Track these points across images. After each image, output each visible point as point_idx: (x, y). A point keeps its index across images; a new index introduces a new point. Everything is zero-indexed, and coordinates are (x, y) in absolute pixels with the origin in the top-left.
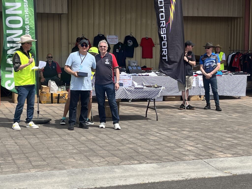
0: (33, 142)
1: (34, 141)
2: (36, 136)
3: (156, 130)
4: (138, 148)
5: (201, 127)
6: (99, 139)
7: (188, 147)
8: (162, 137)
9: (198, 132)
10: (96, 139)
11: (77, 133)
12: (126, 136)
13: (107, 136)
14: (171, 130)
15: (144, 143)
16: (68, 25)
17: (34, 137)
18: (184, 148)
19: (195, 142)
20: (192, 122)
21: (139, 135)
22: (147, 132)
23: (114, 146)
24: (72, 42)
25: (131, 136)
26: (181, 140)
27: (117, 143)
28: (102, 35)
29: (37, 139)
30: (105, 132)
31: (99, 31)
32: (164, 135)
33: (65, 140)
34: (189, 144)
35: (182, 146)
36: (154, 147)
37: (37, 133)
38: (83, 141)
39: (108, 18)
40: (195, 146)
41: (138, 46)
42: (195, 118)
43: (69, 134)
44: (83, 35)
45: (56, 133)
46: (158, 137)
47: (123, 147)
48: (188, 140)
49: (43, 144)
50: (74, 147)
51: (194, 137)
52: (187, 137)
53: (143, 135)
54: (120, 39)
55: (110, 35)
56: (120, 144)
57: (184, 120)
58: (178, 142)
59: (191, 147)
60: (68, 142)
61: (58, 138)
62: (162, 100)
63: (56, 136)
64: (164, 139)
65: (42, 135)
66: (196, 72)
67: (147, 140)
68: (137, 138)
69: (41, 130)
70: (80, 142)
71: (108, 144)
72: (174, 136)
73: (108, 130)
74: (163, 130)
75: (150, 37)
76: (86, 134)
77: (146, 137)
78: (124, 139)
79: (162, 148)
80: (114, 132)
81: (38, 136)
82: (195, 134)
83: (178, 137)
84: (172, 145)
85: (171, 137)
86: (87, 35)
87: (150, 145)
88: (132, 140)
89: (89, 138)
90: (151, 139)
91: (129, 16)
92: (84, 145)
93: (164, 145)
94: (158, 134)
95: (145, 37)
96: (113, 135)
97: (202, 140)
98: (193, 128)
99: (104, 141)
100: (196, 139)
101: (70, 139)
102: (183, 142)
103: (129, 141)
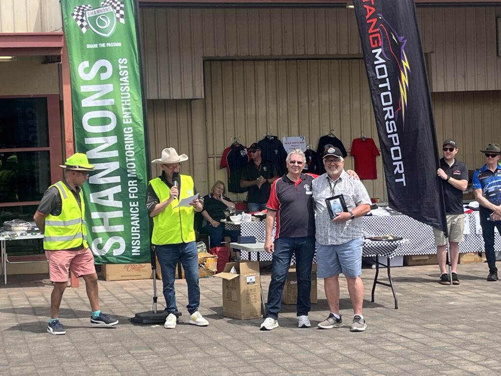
3: (397, 330)
4: (364, 370)
5: (490, 321)
6: (281, 353)
7: (468, 367)
8: (411, 345)
9: (485, 331)
10: (276, 352)
11: (235, 342)
12: (335, 345)
13: (296, 346)
14: (428, 329)
15: (374, 359)
16: (206, 121)
17: (150, 351)
18: (460, 367)
19: (482, 355)
20: (470, 309)
21: (362, 342)
22: (378, 335)
23: (314, 367)
24: (215, 154)
25: (347, 344)
26: (452, 350)
27: (319, 361)
28: (273, 138)
29: (156, 356)
30: (293, 338)
31: (267, 130)
32: (415, 341)
33: (212, 356)
34: (471, 359)
35: (455, 365)
36: (396, 367)
37: (154, 342)
38: (249, 359)
39: (283, 103)
40: (482, 363)
41: (347, 155)
42: (475, 302)
43: (219, 344)
44: (235, 138)
45: (193, 342)
46: (402, 346)
47: (332, 369)
48: (467, 350)
49: (170, 367)
50: (232, 371)
51: (478, 344)
52: (464, 343)
53: (371, 342)
54: (310, 143)
55: (289, 136)
56: (326, 364)
57: (452, 305)
58: (445, 356)
59: (475, 366)
60: (219, 362)
61: (198, 352)
62: (402, 265)
63: (193, 348)
64: (416, 349)
65: (164, 346)
66: (468, 204)
67: (381, 352)
68: (359, 349)
69: (163, 337)
70: (242, 360)
71: (301, 364)
72: (436, 343)
73: (298, 333)
74: (412, 329)
75: (370, 137)
76: (254, 342)
77: (378, 346)
78: (333, 351)
79: (414, 370)
80: (311, 337)
81: (157, 350)
82: (481, 335)
83: (445, 345)
84: (435, 362)
85: (429, 344)
86: (244, 138)
87: (388, 363)
88: (349, 353)
89: (261, 350)
90: (389, 351)
91: (325, 98)
92: (252, 367)
93: (418, 363)
94: (402, 339)
95: (359, 137)
96: (309, 342)
97: (497, 349)
98: (472, 322)
99: (292, 356)
100: (483, 347)
101: (223, 353)
102: (455, 354)
103: (343, 356)
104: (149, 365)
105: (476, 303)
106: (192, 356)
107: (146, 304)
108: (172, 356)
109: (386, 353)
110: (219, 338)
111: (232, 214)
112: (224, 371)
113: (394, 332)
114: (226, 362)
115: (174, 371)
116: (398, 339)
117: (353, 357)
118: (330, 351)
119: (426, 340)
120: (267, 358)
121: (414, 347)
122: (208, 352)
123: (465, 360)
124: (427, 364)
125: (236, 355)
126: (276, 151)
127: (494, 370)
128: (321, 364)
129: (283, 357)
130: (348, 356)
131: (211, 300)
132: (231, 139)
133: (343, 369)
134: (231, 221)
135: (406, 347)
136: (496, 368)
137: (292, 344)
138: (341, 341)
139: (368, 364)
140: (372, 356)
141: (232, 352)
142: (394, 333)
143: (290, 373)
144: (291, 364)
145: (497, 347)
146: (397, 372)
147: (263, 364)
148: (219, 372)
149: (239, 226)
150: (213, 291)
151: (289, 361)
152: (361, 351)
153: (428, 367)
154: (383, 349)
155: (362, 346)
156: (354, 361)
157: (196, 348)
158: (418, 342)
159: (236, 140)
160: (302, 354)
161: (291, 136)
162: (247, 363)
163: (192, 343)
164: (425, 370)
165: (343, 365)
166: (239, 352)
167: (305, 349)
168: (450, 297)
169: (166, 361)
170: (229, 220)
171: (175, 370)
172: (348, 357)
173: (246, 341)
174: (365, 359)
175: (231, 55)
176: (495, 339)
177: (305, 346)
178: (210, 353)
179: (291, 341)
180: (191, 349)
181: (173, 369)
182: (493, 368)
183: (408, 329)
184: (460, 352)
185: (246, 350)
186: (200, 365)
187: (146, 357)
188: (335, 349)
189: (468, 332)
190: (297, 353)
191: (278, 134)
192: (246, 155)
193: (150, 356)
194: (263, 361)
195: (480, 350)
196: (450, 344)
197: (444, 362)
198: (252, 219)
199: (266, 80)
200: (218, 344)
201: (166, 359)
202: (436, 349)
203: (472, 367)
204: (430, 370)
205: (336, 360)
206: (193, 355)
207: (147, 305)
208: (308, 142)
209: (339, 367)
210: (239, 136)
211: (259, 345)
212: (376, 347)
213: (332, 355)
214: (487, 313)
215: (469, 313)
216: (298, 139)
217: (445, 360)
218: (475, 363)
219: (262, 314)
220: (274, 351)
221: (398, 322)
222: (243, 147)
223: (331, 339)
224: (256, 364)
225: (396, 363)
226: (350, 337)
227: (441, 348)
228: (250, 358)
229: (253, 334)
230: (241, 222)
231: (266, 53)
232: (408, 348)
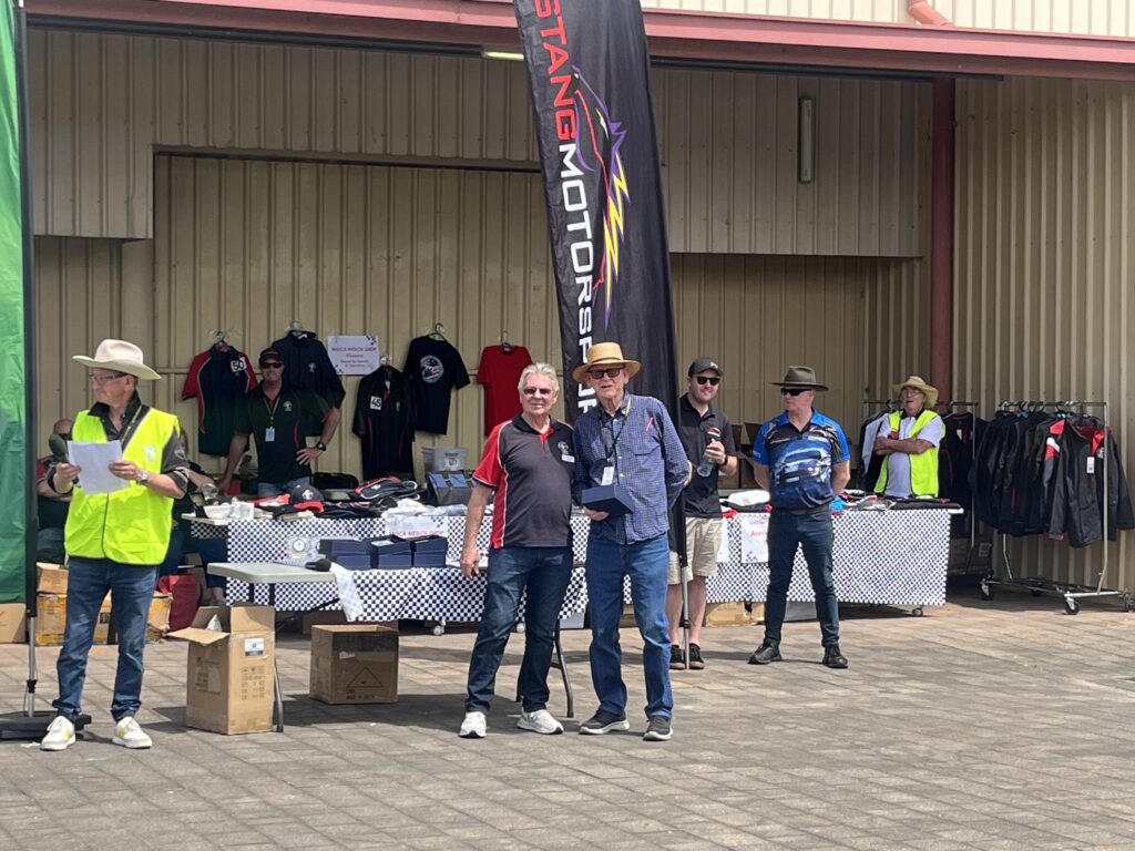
0: (21, 824)
1: (22, 819)
2: (30, 797)
3: (571, 760)
4: (503, 841)
5: (768, 745)
6: (318, 805)
7: (724, 836)
8: (602, 791)
9: (757, 765)
10: (307, 804)
11: (215, 780)
12: (439, 790)
13: (352, 791)
14: (637, 758)
15: (525, 818)
16: (154, 290)
17: (23, 797)
18: (706, 837)
19: (752, 813)
20: (726, 721)
21: (497, 784)
22: (531, 770)
23: (391, 835)
24: (172, 365)
25: (465, 788)
26: (691, 802)
27: (404, 821)
28: (305, 336)
29: (35, 808)
30: (343, 774)
31: (293, 317)
32: (612, 784)
33: (163, 810)
34: (729, 821)
35: (696, 832)
36: (570, 834)
37: (30, 780)
38: (247, 816)
39: (332, 259)
40: (751, 829)
41: (469, 382)
42: (736, 705)
43: (181, 786)
44: (219, 333)
45: (119, 780)
46: (584, 793)
47: (432, 839)
48: (720, 802)
49: (69, 831)
50: (211, 842)
51: (744, 791)
52: (715, 789)
53: (517, 784)
54: (388, 352)
55: (341, 334)
56: (419, 828)
57: (688, 711)
58: (675, 814)
59: (738, 836)
60: (180, 822)
61: (132, 800)
62: (582, 625)
63: (120, 793)
64: (612, 801)
65: (54, 789)
66: (727, 497)
67: (538, 805)
68: (491, 798)
69: (48, 768)
70: (234, 818)
71: (364, 829)
72: (655, 787)
73: (354, 765)
74: (603, 760)
75: (520, 345)
76: (259, 781)
77: (533, 793)
78: (434, 803)
79: (609, 842)
80: (385, 771)
81: (37, 795)
82: (749, 774)
83: (673, 792)
84: (653, 825)
85: (641, 790)
86: (241, 332)
87: (553, 827)
88: (468, 806)
89: (274, 799)
90: (555, 803)
91: (425, 252)
92: (255, 834)
93: (617, 828)
94: (583, 779)
95: (497, 342)
96: (380, 783)
97: (783, 801)
98: (732, 747)
99: (344, 812)
100: (754, 797)
101: (190, 805)
102: (697, 811)
103: (456, 813)
104: (21, 827)
105: (739, 708)
106: (119, 809)
107: (7, 698)
108: (72, 808)
109: (549, 806)
110: (180, 772)
111: (210, 502)
112: (193, 841)
113: (565, 764)
114: (196, 823)
115: (78, 840)
116: (574, 778)
117: (479, 814)
118: (428, 802)
119: (634, 781)
120: (288, 816)
121: (608, 796)
122: (154, 801)
123: (716, 822)
124: (636, 830)
125: (218, 808)
126: (312, 366)
127: (779, 843)
128: (407, 829)
129: (322, 812)
130: (467, 812)
131: (155, 691)
132: (212, 333)
133: (458, 839)
134: (206, 517)
135: (592, 796)
136: (782, 840)
137: (345, 788)
138: (451, 781)
139: (512, 830)
140: (520, 812)
141: (210, 801)
142: (567, 767)
143: (341, 846)
144: (341, 828)
145: (784, 798)
146: (572, 845)
147: (281, 828)
148: (180, 842)
149: (224, 529)
150: (162, 674)
151: (338, 821)
152: (495, 802)
153: (638, 835)
154: (543, 798)
155: (498, 793)
156: (480, 821)
157: (128, 793)
158: (617, 785)
159: (221, 336)
160: (366, 809)
161: (346, 334)
162: (244, 824)
163: (116, 783)
164: (633, 843)
165: (457, 831)
166: (227, 801)
167: (371, 797)
168: (682, 694)
169: (60, 818)
170: (201, 514)
171: (80, 837)
172: (467, 815)
173: (238, 780)
174: (504, 818)
175: (218, 146)
176: (779, 781)
177: (372, 790)
178: (160, 803)
179: (342, 781)
180: (114, 795)
181: (76, 836)
182: (775, 839)
183: (596, 758)
184: (707, 806)
185: (241, 797)
186: (138, 827)
187: (12, 810)
188: (440, 798)
189: (724, 766)
190: (356, 806)
191: (317, 328)
192: (242, 372)
193: (22, 809)
194: (280, 820)
195: (748, 803)
196: (685, 790)
197: (671, 826)
198: (255, 513)
199: (296, 206)
200: (176, 784)
201: (58, 814)
202: (655, 799)
203: (730, 836)
204: (643, 842)
205: (440, 820)
206: (121, 807)
207: (7, 700)
208: (384, 349)
209: (446, 835)
210: (228, 328)
211: (269, 788)
212: (527, 795)
213: (432, 809)
214: (763, 729)
215: (725, 727)
216: (363, 341)
217: (673, 822)
218: (738, 829)
219: (274, 723)
220: (303, 800)
221: (573, 745)
222: (238, 353)
223: (431, 777)
224: (265, 827)
225: (570, 827)
226: (471, 774)
227: (664, 798)
228: (251, 816)
229: (255, 765)
230: (230, 520)
231: (299, 144)
232: (596, 797)
